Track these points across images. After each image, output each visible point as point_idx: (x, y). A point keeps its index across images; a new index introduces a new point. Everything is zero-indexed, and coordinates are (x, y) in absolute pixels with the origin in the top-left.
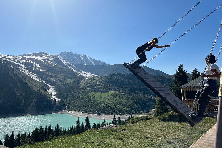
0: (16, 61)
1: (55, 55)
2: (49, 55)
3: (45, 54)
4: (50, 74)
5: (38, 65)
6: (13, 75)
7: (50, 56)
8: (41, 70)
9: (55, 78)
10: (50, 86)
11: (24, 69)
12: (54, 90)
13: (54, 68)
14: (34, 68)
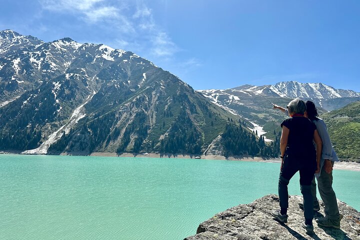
0: (207, 94)
1: (265, 86)
2: (255, 87)
3: (249, 86)
4: (256, 108)
5: (236, 98)
6: (192, 99)
7: (257, 88)
8: (241, 104)
9: (264, 114)
10: (255, 125)
11: (217, 104)
12: (263, 129)
13: (263, 100)
14: (231, 101)
